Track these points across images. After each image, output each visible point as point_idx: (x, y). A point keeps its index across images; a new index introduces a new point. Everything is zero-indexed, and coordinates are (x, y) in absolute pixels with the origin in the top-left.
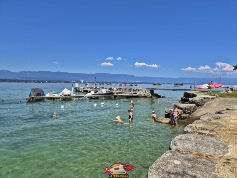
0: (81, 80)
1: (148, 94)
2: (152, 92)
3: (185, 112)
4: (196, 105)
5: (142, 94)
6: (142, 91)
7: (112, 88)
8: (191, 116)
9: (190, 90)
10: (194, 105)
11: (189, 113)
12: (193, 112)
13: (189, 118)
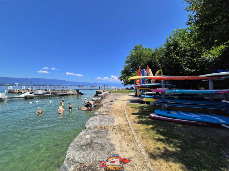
0: (15, 84)
1: (75, 92)
2: (78, 91)
3: (96, 102)
4: (102, 98)
5: (71, 93)
6: (71, 91)
7: (47, 90)
8: (99, 104)
9: (99, 90)
10: (101, 98)
11: (98, 103)
12: (100, 102)
13: (98, 105)
